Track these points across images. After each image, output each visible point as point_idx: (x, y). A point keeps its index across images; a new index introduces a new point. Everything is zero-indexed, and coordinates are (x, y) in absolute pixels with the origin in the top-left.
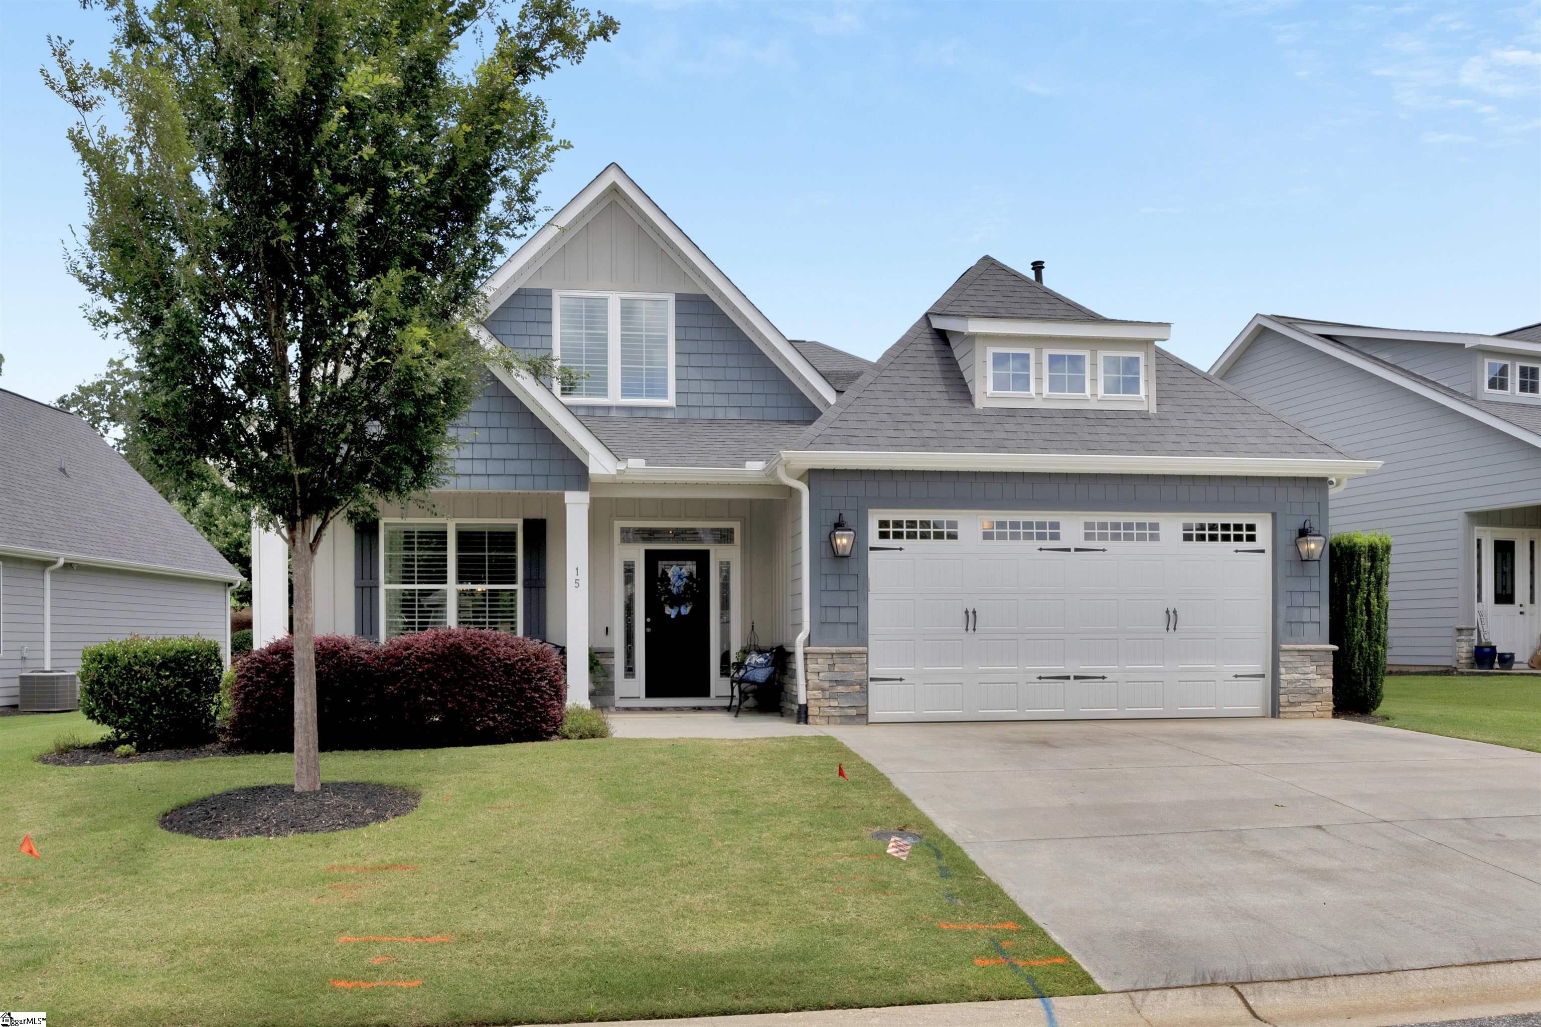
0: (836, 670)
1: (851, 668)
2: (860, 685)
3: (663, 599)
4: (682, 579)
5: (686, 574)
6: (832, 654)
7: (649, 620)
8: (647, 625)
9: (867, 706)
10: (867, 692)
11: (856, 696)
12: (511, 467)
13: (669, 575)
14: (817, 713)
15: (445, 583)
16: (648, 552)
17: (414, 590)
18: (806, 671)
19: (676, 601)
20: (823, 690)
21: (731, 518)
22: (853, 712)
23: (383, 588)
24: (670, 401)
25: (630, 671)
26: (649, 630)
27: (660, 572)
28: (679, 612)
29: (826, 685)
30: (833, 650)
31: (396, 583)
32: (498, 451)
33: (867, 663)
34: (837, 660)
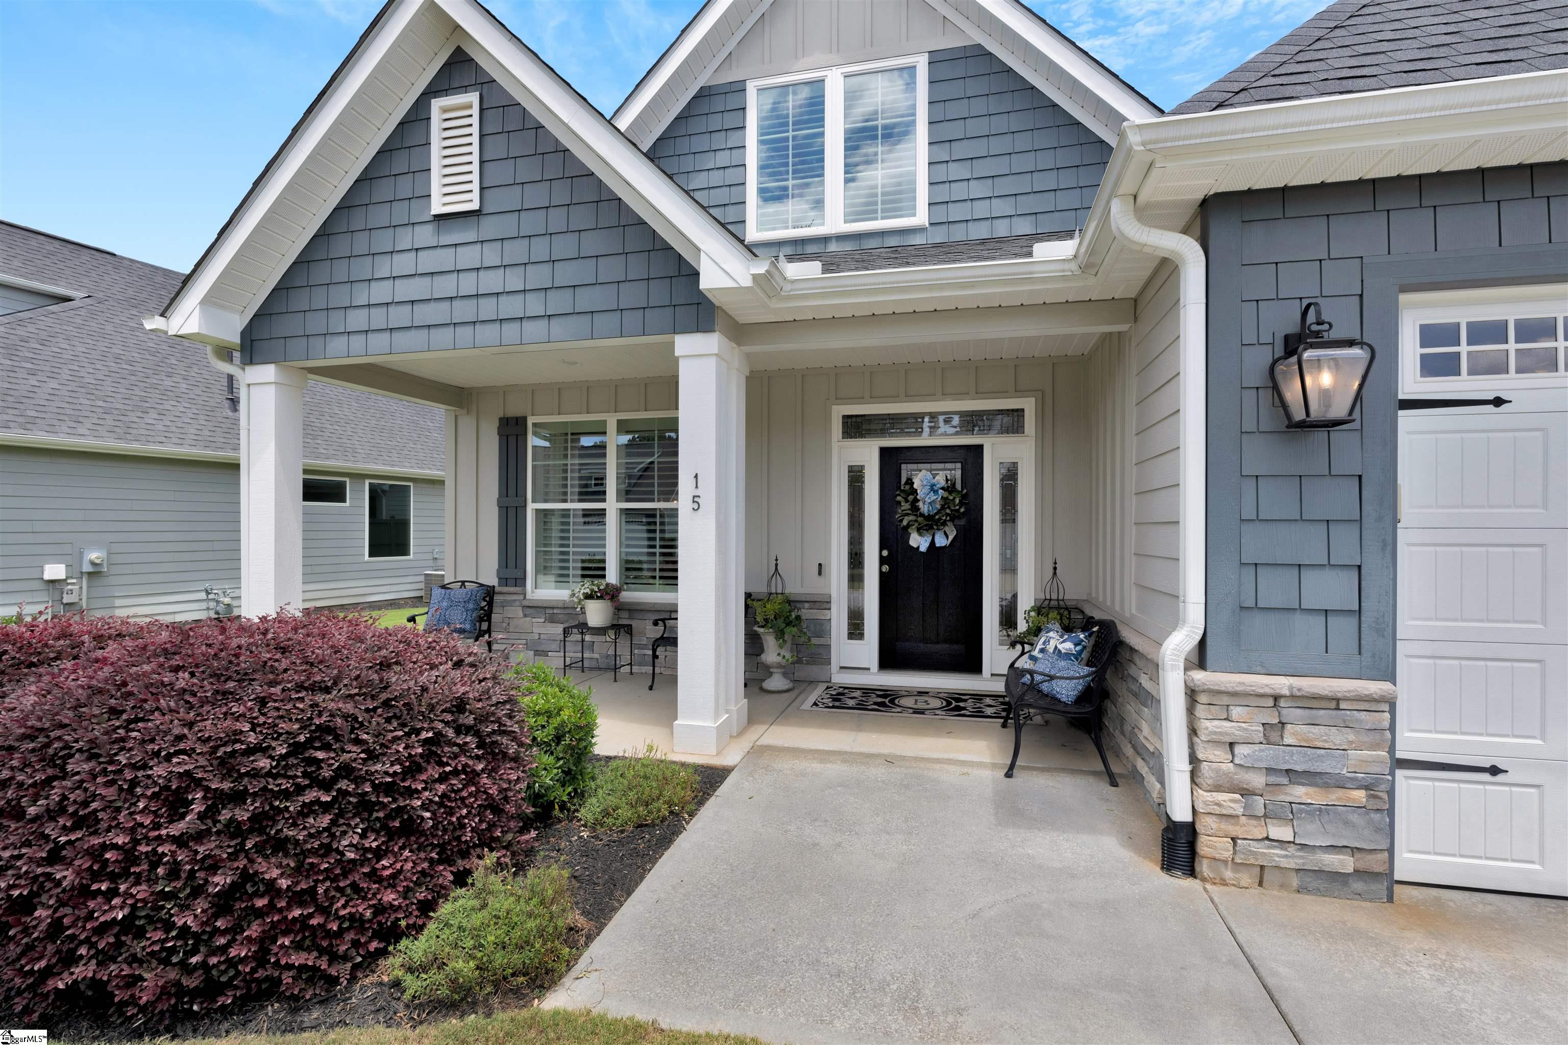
0: (1288, 740)
1: (1337, 737)
2: (1367, 788)
3: (905, 523)
4: (936, 492)
5: (943, 483)
6: (1276, 698)
7: (885, 553)
8: (882, 561)
9: (1391, 851)
10: (1391, 812)
11: (1355, 818)
12: (587, 299)
13: (915, 486)
14: (1228, 854)
15: (604, 500)
16: (884, 451)
17: (569, 510)
18: (1193, 732)
19: (930, 524)
20: (1246, 793)
21: (1020, 392)
22: (1345, 863)
23: (531, 507)
24: (920, 217)
25: (856, 630)
26: (885, 568)
27: (903, 480)
28: (933, 542)
29: (1258, 780)
30: (1281, 684)
31: (555, 501)
32: (566, 274)
33: (1392, 728)
34: (1291, 713)
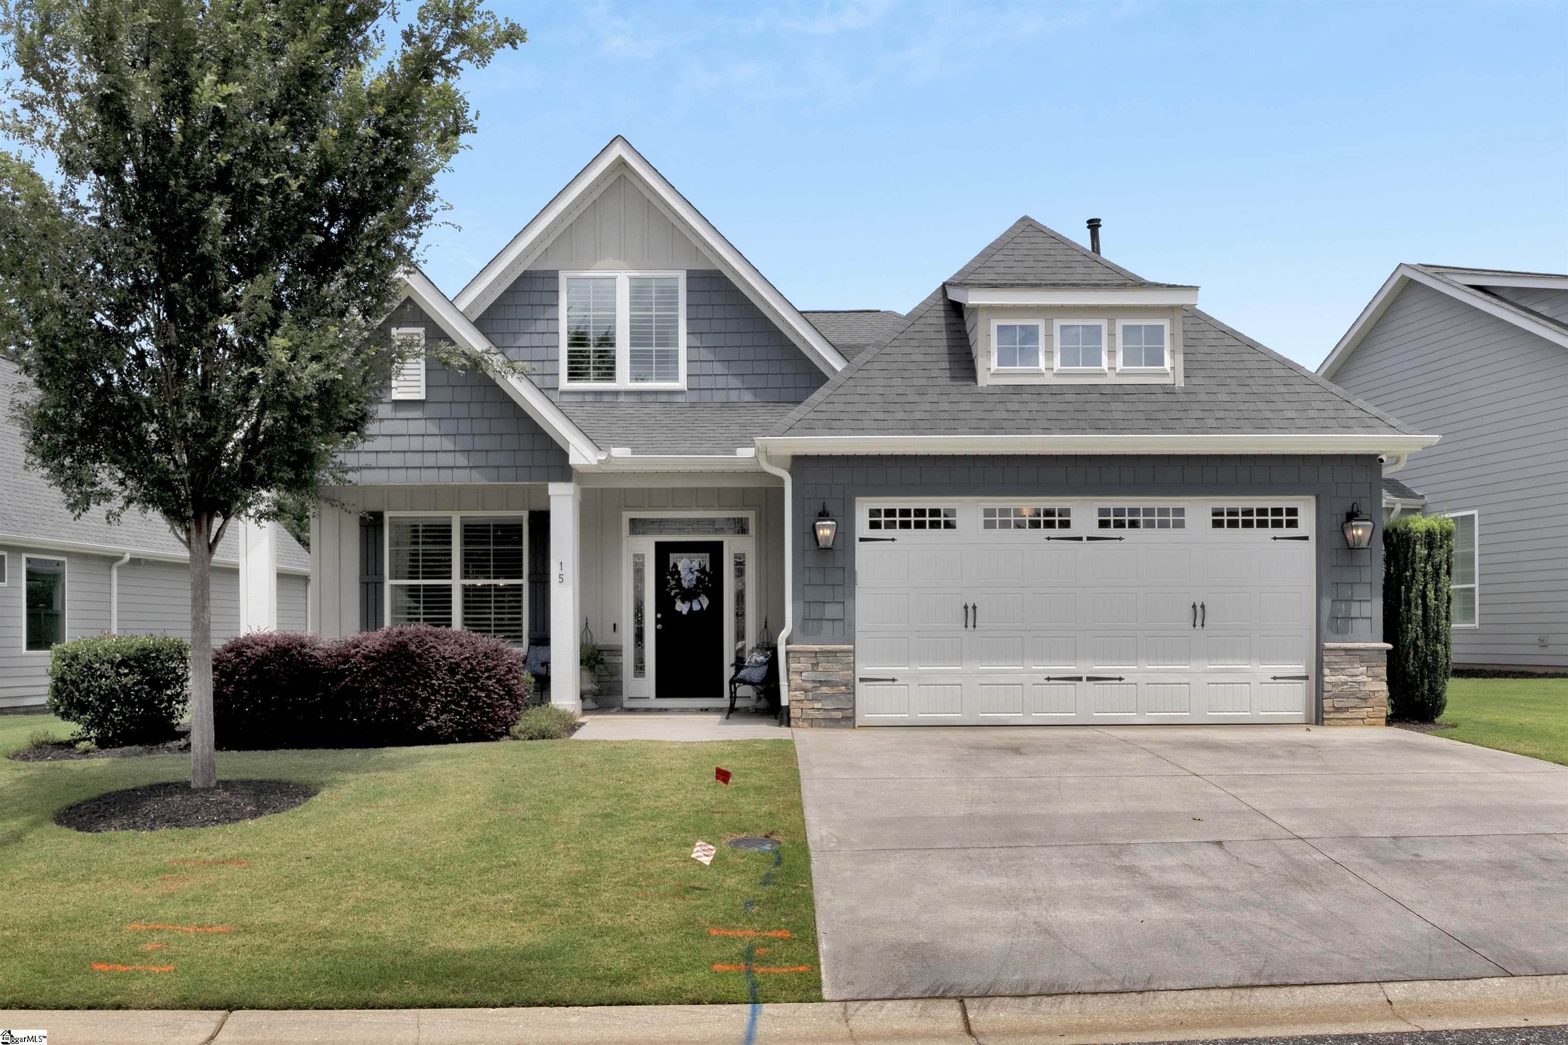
0: (820, 669)
1: (836, 667)
2: (846, 685)
3: (672, 594)
4: (692, 573)
5: (697, 567)
6: (816, 653)
7: (659, 616)
8: (658, 621)
9: (854, 708)
10: (854, 693)
11: (841, 697)
12: (493, 458)
13: (679, 569)
14: (799, 715)
15: (450, 578)
16: (658, 545)
17: (419, 586)
18: (788, 670)
19: (688, 595)
20: (806, 691)
21: (745, 507)
22: (839, 715)
23: (388, 583)
24: (681, 384)
25: (640, 668)
26: (659, 626)
27: (671, 565)
28: (691, 608)
29: (809, 686)
30: (816, 648)
31: (402, 578)
32: (481, 442)
33: (854, 662)
34: (821, 659)
